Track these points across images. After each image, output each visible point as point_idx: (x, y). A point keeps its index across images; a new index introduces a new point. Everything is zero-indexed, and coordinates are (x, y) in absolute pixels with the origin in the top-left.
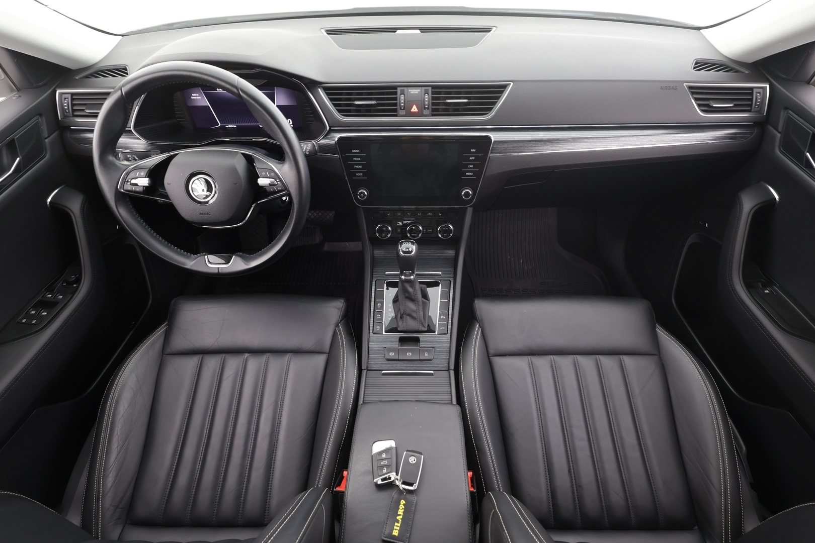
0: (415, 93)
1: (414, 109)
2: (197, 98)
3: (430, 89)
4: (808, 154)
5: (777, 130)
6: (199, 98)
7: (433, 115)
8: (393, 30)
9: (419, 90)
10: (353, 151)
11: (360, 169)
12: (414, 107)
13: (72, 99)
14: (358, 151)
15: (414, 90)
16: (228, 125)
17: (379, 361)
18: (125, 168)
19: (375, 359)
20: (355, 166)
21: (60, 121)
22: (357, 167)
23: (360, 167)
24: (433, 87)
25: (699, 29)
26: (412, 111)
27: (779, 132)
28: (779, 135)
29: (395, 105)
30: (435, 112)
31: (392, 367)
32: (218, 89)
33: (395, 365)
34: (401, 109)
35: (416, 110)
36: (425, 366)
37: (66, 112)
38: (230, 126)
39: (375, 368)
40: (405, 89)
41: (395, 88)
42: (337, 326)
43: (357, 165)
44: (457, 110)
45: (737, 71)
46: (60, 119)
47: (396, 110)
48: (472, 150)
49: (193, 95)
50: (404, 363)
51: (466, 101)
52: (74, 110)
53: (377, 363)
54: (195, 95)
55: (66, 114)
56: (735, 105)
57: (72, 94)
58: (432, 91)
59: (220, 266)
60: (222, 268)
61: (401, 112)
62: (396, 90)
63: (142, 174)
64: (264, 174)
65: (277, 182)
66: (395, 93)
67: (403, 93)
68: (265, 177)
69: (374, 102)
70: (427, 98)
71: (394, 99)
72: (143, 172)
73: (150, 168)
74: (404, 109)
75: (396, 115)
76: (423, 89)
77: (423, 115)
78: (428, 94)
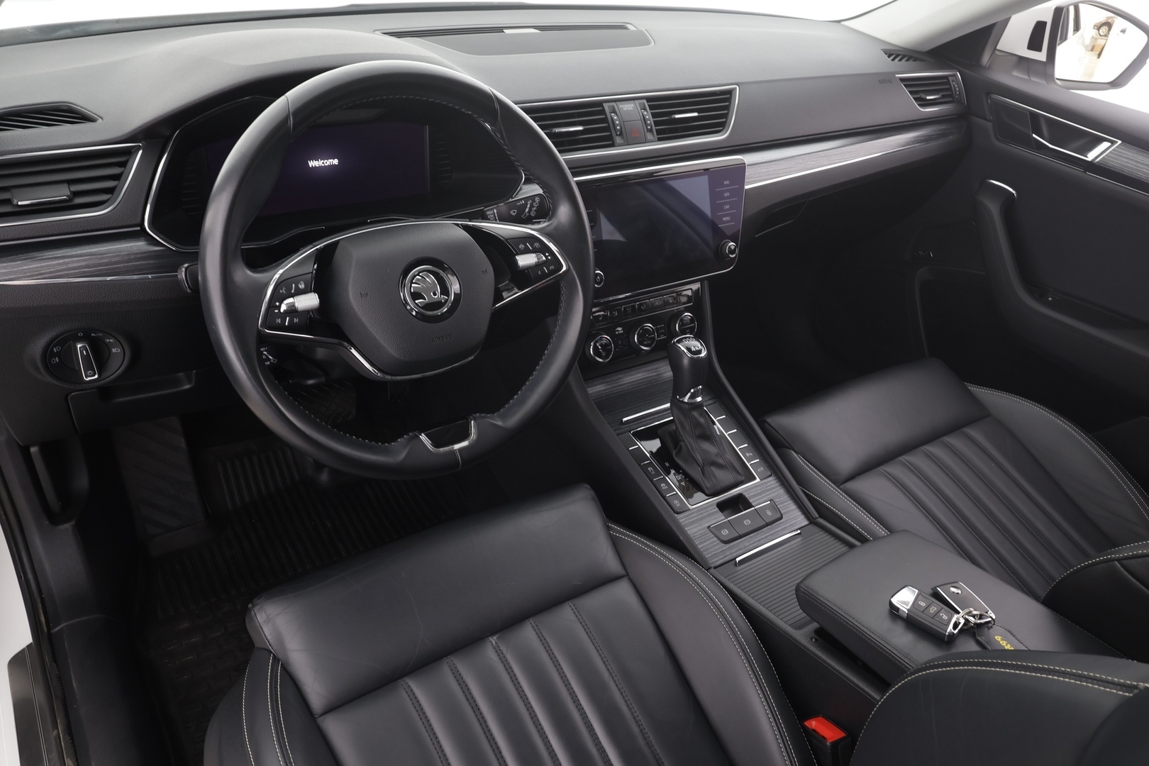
0: (629, 109)
1: (634, 133)
3: (645, 101)
4: (1034, 135)
5: (986, 119)
7: (660, 140)
8: (499, 30)
9: (633, 105)
15: (626, 106)
17: (717, 550)
19: (711, 549)
24: (649, 99)
25: (839, 22)
26: (632, 136)
27: (989, 121)
28: (989, 125)
29: (607, 129)
30: (663, 135)
31: (741, 549)
33: (742, 546)
34: (617, 135)
35: (637, 135)
36: (780, 528)
39: (719, 562)
40: (614, 104)
41: (600, 104)
42: (608, 528)
44: (687, 129)
45: (922, 60)
47: (610, 138)
48: (725, 183)
50: (751, 537)
51: (696, 114)
53: (716, 554)
56: (943, 96)
58: (649, 105)
59: (457, 447)
60: (461, 450)
61: (618, 140)
62: (603, 107)
63: (302, 286)
64: (523, 246)
65: (546, 257)
66: (603, 112)
67: (614, 112)
68: (526, 251)
69: (580, 128)
70: (646, 115)
71: (605, 120)
72: (302, 282)
73: (312, 273)
74: (621, 134)
75: (612, 145)
76: (637, 102)
77: (646, 142)
78: (645, 109)
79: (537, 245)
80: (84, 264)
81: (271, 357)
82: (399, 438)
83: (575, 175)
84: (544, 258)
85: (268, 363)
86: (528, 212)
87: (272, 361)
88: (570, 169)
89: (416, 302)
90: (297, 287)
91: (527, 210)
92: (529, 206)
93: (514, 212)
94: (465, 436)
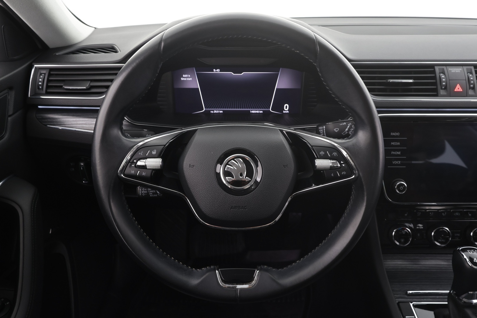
0: (456, 71)
1: (458, 88)
2: (188, 79)
3: (472, 68)
6: (190, 79)
9: (461, 69)
10: (392, 134)
11: (398, 155)
12: (458, 86)
13: (50, 75)
14: (398, 134)
15: (455, 69)
16: (213, 111)
18: (133, 144)
20: (393, 153)
21: (30, 98)
22: (395, 153)
23: (399, 153)
26: (455, 90)
29: (435, 84)
32: (214, 70)
34: (442, 89)
35: (461, 90)
37: (39, 88)
38: (215, 112)
40: (444, 67)
41: (433, 66)
43: (395, 150)
46: (29, 96)
47: (436, 90)
49: (184, 76)
52: (48, 87)
54: (186, 76)
55: (37, 90)
57: (51, 69)
58: (475, 71)
59: (239, 287)
60: (241, 289)
61: (442, 92)
62: (434, 69)
63: (154, 153)
64: (323, 153)
65: (341, 164)
66: (434, 72)
67: (443, 73)
68: (325, 157)
69: (411, 81)
70: (471, 77)
71: (435, 78)
72: (155, 150)
73: (165, 145)
74: (446, 88)
75: (436, 95)
76: (465, 68)
77: (467, 96)
78: (471, 73)
79: (335, 154)
80: (84, 123)
81: (158, 192)
82: (204, 267)
83: (379, 112)
84: (339, 165)
85: (156, 195)
86: (347, 131)
87: (159, 195)
88: (377, 107)
89: (226, 178)
90: (151, 153)
91: (347, 130)
92: (348, 127)
93: (337, 130)
94: (248, 280)
